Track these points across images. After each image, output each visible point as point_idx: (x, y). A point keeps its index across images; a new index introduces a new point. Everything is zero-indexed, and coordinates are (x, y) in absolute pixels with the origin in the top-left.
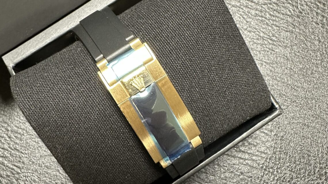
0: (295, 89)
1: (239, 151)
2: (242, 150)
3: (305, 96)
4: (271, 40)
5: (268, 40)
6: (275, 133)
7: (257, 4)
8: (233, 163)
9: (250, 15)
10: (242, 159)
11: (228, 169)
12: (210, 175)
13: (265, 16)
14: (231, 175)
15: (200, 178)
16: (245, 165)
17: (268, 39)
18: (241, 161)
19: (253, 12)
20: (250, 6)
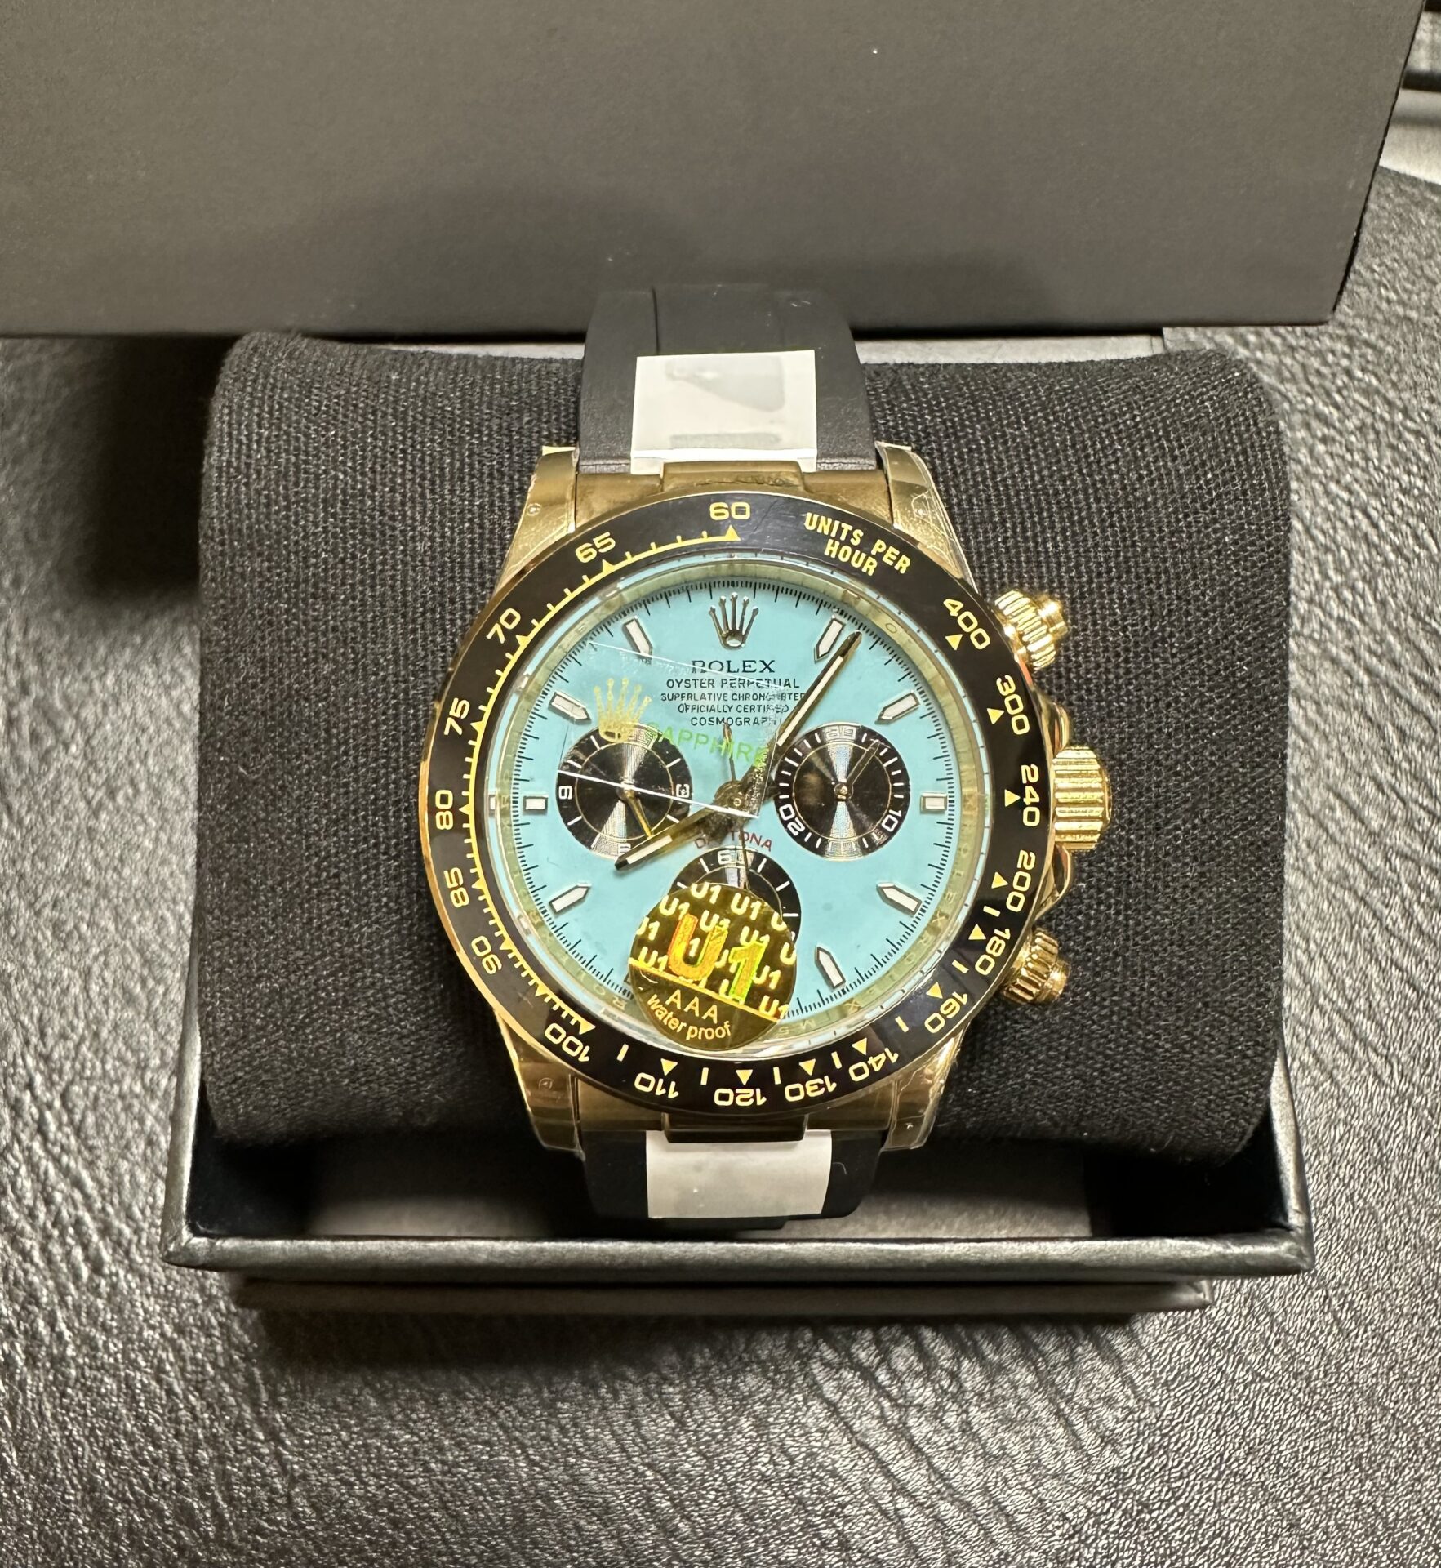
0: (1337, 1320)
1: (896, 1430)
2: (914, 1431)
3: (1373, 1387)
4: (1351, 1025)
5: (1336, 1019)
6: (1118, 1462)
7: (1371, 834)
8: (834, 1462)
9: (1311, 859)
10: (889, 1475)
11: (790, 1476)
12: (689, 1443)
13: (1379, 906)
14: (786, 1516)
15: (637, 1425)
16: (884, 1513)
17: (1339, 1012)
18: (879, 1482)
19: (1333, 859)
20: (1332, 827)
